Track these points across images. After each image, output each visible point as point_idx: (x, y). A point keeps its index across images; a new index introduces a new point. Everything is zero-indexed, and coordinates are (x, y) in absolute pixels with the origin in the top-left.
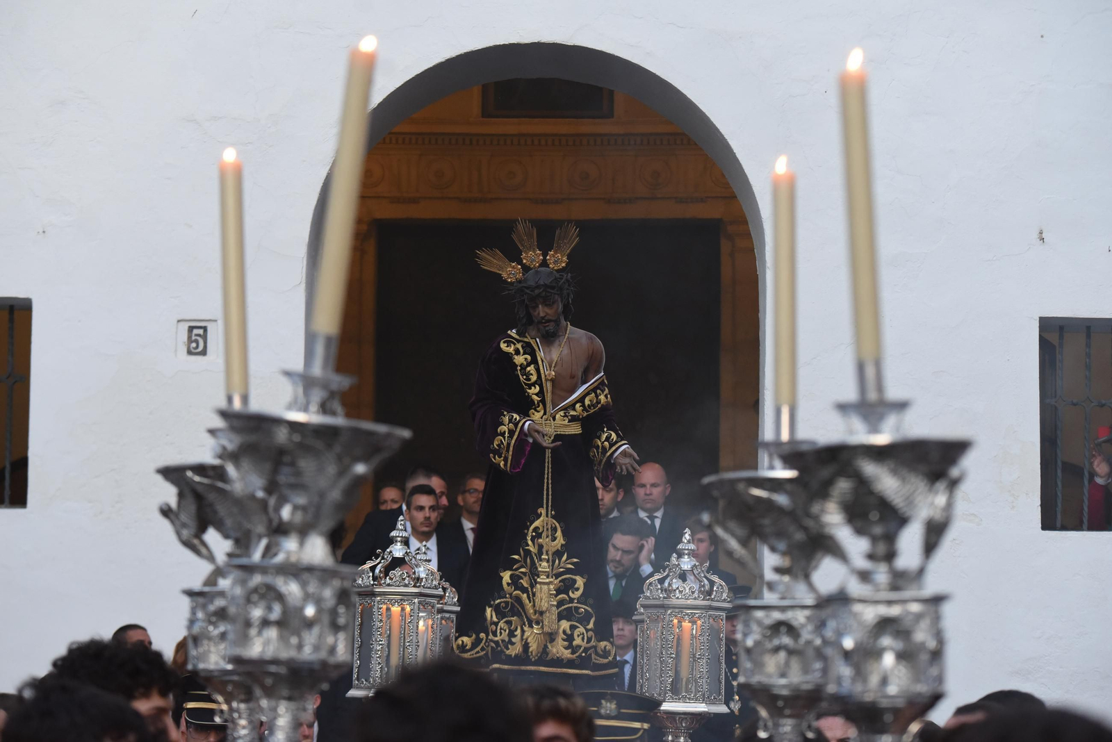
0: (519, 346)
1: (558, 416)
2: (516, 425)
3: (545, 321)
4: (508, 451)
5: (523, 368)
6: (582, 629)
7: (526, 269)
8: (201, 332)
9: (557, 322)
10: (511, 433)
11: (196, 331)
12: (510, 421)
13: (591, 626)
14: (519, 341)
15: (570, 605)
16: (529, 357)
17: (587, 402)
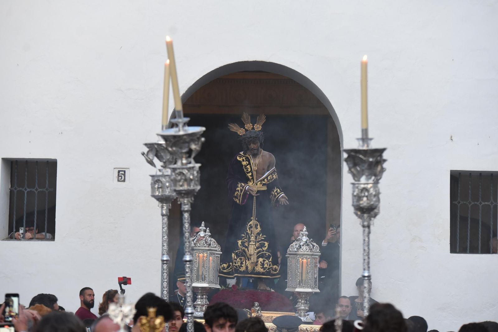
0: (244, 158)
1: (258, 184)
2: (243, 187)
3: (253, 149)
4: (240, 197)
5: (246, 166)
6: (267, 261)
7: (246, 130)
8: (123, 173)
9: (258, 150)
10: (241, 190)
11: (121, 172)
12: (241, 186)
13: (270, 260)
14: (244, 156)
15: (263, 252)
16: (247, 162)
17: (269, 178)
